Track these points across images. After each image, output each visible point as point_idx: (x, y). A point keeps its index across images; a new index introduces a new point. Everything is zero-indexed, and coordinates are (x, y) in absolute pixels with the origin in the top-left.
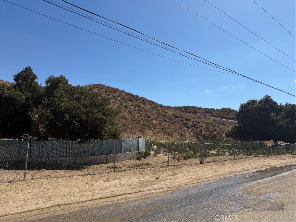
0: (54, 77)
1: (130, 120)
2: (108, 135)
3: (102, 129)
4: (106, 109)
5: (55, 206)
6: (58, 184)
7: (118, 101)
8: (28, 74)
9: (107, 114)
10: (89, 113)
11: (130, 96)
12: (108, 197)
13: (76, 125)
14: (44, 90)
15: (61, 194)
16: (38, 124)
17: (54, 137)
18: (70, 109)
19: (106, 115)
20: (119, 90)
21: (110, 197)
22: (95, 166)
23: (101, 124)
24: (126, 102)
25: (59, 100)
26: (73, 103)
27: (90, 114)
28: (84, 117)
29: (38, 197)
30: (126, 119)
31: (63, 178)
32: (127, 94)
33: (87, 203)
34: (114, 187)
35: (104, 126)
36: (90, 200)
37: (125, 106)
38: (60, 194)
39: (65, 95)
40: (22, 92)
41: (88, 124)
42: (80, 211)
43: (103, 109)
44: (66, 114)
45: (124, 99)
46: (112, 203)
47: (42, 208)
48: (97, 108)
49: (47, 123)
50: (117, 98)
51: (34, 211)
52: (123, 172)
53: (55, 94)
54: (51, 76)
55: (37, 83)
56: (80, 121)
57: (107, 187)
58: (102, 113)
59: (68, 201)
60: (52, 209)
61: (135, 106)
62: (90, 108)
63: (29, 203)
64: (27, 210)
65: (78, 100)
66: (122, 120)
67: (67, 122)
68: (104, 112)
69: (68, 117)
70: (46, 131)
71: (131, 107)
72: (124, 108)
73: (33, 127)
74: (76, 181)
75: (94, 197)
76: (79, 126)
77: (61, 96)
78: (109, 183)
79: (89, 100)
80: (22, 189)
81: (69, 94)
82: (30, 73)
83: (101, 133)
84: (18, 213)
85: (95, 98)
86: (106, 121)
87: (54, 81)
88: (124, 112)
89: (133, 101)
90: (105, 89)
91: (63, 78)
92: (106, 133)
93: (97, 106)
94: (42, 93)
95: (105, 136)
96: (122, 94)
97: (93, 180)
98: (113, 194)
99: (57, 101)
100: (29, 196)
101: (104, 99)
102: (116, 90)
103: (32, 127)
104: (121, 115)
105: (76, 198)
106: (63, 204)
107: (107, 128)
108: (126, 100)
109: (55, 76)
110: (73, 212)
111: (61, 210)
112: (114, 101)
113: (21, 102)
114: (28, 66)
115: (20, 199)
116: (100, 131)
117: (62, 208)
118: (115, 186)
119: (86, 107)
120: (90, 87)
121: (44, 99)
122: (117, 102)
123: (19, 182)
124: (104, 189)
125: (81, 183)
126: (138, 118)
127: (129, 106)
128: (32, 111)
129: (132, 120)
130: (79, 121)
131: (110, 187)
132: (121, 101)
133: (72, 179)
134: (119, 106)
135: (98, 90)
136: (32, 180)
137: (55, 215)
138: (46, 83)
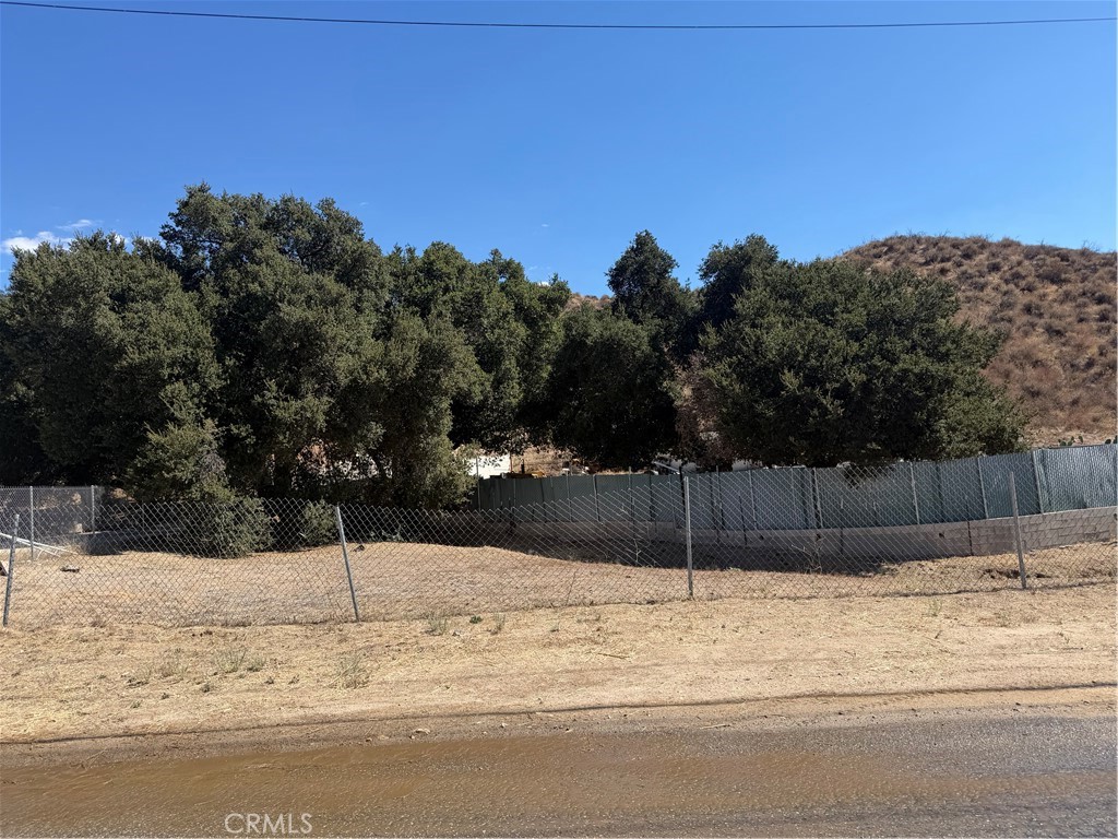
0: (727, 248)
1: (1058, 367)
2: (965, 441)
3: (935, 414)
4: (941, 332)
5: (809, 696)
6: (803, 620)
7: (988, 290)
8: (647, 259)
9: (947, 354)
10: (872, 357)
11: (1049, 260)
12: (1018, 689)
13: (827, 408)
14: (701, 302)
15: (820, 655)
16: (695, 417)
17: (755, 459)
18: (797, 353)
19: (944, 358)
20: (990, 244)
21: (1027, 689)
22: (923, 563)
23: (928, 397)
24: (1030, 289)
25: (754, 326)
26: (807, 328)
27: (877, 361)
28: (855, 376)
29: (744, 659)
30: (1036, 364)
31: (814, 600)
32: (1031, 253)
33: (927, 701)
34: (1036, 650)
35: (941, 401)
36: (941, 692)
37: (1028, 309)
38: (816, 656)
39: (771, 304)
40: (637, 322)
41: (872, 403)
42: (906, 725)
43: (929, 333)
44: (786, 371)
45: (1017, 276)
46: (1040, 713)
47: (767, 695)
48: (903, 335)
49: (724, 410)
50: (982, 280)
51: (743, 704)
52: (1067, 590)
53: (738, 306)
54: (717, 247)
55: (676, 283)
56: (842, 393)
57: (1002, 647)
58: (928, 350)
59: (850, 683)
60: (801, 706)
61: (1080, 300)
62: (873, 336)
63: (720, 673)
64: (721, 698)
65: (824, 313)
66: (1017, 371)
67: (795, 400)
68: (936, 347)
69: (796, 382)
70: (726, 439)
71: (1057, 308)
72: (1025, 318)
73: (682, 430)
74: (865, 613)
75: (954, 682)
76: (841, 411)
77: (760, 312)
78: (1008, 631)
79: (865, 306)
80: (690, 627)
81: (789, 297)
82: (651, 251)
83: (932, 431)
84: (697, 704)
85: (889, 293)
86: (948, 383)
87: (730, 261)
88: (1026, 334)
89: (1066, 281)
90: (924, 250)
91: (758, 242)
92: (954, 430)
93: (903, 328)
94: (695, 313)
95: (949, 443)
96: (1006, 259)
97: (935, 615)
98: (1036, 677)
99: (747, 329)
100: (718, 653)
101: (926, 293)
102: (975, 247)
103: (679, 428)
104: (1009, 349)
105: (882, 676)
106: (837, 691)
107: (956, 408)
108: (1030, 279)
109: (730, 243)
110: (883, 728)
111: (835, 713)
112: (970, 294)
113: (638, 353)
114: (640, 230)
115: (691, 658)
116: (929, 426)
117: (835, 706)
118: (1039, 644)
119: (855, 335)
120: (858, 257)
121: (704, 332)
122: (987, 298)
123: (678, 606)
124: (990, 654)
125: (889, 622)
126: (1101, 354)
127: (1045, 303)
128: (673, 377)
129: (1072, 366)
130: (837, 394)
131: (1015, 647)
132: (1004, 288)
133: (850, 608)
134: (995, 313)
135: (893, 261)
136: (716, 602)
137: (816, 726)
138: (705, 276)
